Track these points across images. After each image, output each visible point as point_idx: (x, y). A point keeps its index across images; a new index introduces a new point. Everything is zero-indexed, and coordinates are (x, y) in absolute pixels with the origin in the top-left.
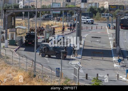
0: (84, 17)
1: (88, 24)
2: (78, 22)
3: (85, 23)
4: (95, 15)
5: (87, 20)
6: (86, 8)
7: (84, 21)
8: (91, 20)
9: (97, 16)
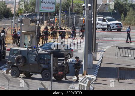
0: (102, 18)
1: (111, 31)
2: (89, 5)
3: (104, 30)
4: (125, 15)
5: (109, 23)
6: (106, 5)
7: (101, 26)
8: (116, 24)
9: (127, 18)
